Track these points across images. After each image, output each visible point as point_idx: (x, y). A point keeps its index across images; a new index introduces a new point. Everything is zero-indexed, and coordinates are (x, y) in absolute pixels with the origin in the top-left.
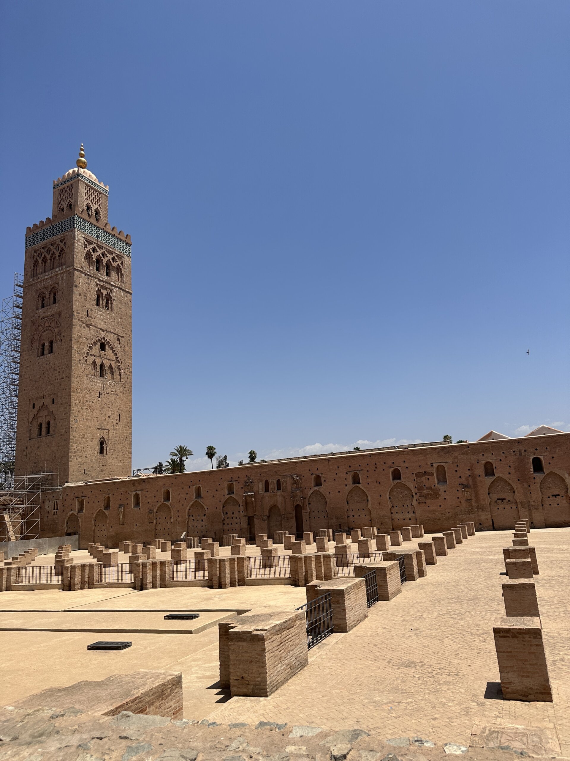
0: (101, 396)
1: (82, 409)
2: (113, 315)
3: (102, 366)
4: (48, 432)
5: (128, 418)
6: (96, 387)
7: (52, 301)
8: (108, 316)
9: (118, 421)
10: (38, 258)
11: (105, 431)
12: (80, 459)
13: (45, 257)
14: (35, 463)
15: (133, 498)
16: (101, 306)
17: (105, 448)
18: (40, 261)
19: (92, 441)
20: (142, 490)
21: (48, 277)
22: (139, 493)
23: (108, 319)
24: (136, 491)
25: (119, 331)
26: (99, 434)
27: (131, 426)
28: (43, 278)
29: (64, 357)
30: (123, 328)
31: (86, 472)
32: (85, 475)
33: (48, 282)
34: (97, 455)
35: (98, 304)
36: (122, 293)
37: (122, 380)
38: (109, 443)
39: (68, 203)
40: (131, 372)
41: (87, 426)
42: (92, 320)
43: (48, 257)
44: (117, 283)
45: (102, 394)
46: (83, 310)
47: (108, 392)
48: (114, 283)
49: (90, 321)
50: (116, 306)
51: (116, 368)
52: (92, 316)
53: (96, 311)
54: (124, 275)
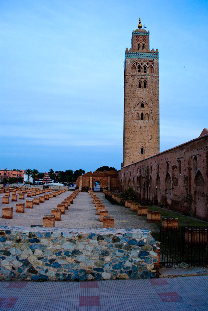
0: (141, 128)
1: (131, 135)
2: (148, 90)
3: (142, 114)
5: (157, 137)
6: (138, 124)
9: (151, 139)
11: (144, 144)
12: (130, 157)
16: (141, 87)
17: (144, 151)
19: (137, 149)
23: (144, 92)
25: (151, 96)
26: (140, 145)
27: (159, 140)
30: (153, 94)
34: (140, 155)
36: (153, 78)
37: (153, 119)
38: (146, 149)
40: (159, 114)
41: (134, 142)
42: (135, 95)
44: (150, 74)
46: (130, 92)
47: (145, 126)
48: (148, 74)
49: (135, 96)
50: (150, 85)
51: (150, 114)
52: (136, 93)
53: (138, 91)
54: (154, 69)
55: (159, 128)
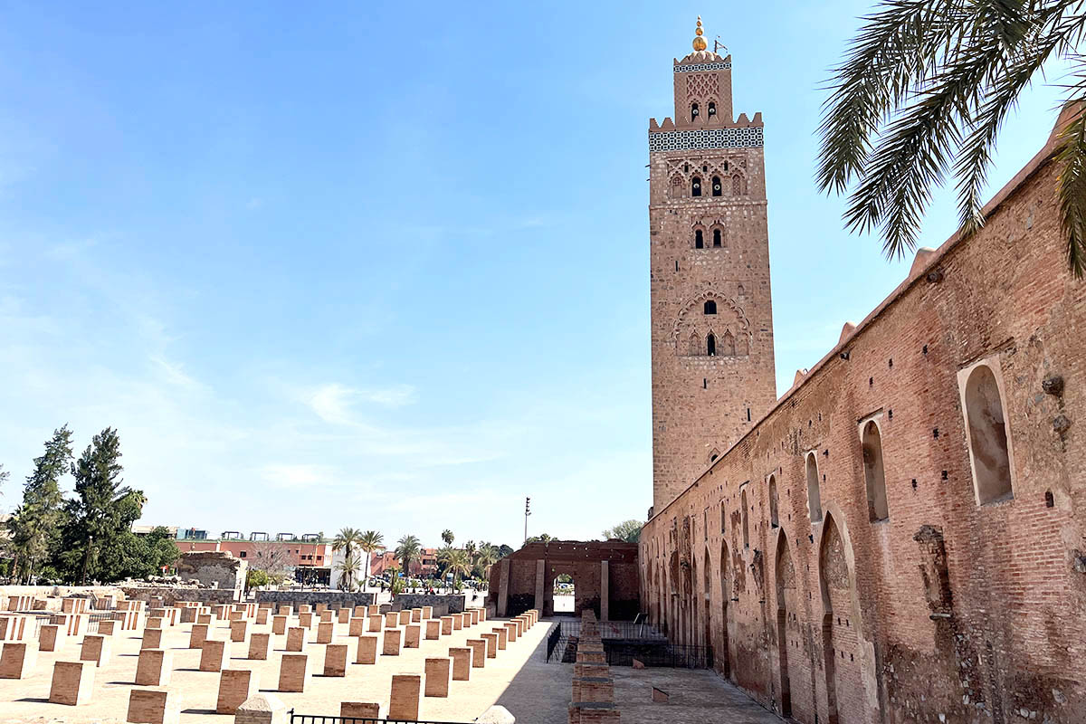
0: (707, 385)
1: (673, 410)
2: (727, 252)
3: (711, 338)
6: (697, 373)
8: (717, 258)
9: (746, 421)
11: (719, 440)
16: (704, 246)
19: (693, 457)
23: (715, 262)
25: (741, 273)
26: (709, 445)
30: (749, 267)
36: (745, 212)
37: (750, 353)
40: (771, 335)
41: (683, 434)
42: (684, 273)
44: (734, 199)
45: (709, 382)
46: (668, 264)
47: (721, 376)
48: (726, 202)
49: (682, 275)
50: (734, 237)
51: (738, 334)
52: (686, 267)
53: (693, 258)
54: (749, 182)
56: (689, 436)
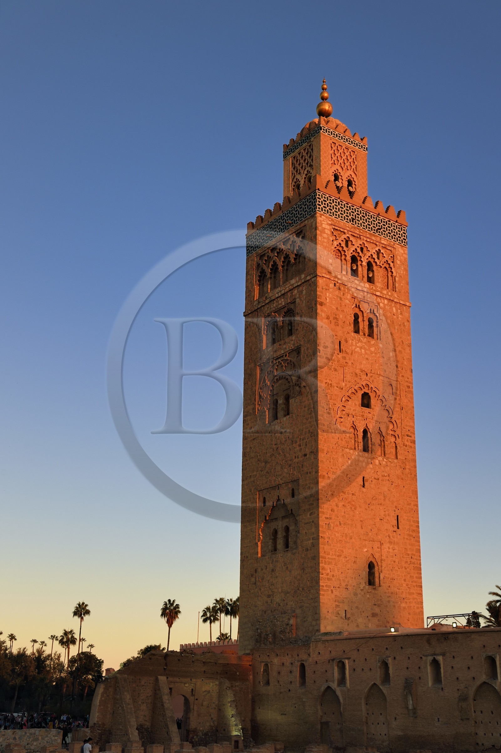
0: (366, 484)
1: (337, 505)
4: (287, 545)
5: (412, 523)
7: (286, 332)
8: (373, 349)
9: (396, 528)
10: (265, 267)
11: (375, 546)
13: (275, 265)
14: (269, 596)
15: (429, 668)
16: (361, 333)
17: (377, 575)
18: (268, 271)
19: (355, 562)
20: (443, 654)
21: (280, 295)
22: (440, 658)
23: (372, 353)
24: (435, 655)
26: (366, 551)
27: (419, 537)
28: (273, 298)
29: (307, 419)
30: (396, 366)
31: (348, 616)
32: (346, 620)
33: (280, 302)
34: (364, 587)
35: (357, 331)
36: (394, 309)
37: (399, 457)
38: (384, 565)
39: (306, 175)
40: (414, 442)
41: (346, 535)
42: (347, 356)
43: (280, 264)
44: (385, 292)
45: (367, 480)
47: (376, 477)
48: (381, 293)
49: (344, 358)
52: (348, 351)
54: (397, 279)
55: (415, 493)
56: (351, 538)
